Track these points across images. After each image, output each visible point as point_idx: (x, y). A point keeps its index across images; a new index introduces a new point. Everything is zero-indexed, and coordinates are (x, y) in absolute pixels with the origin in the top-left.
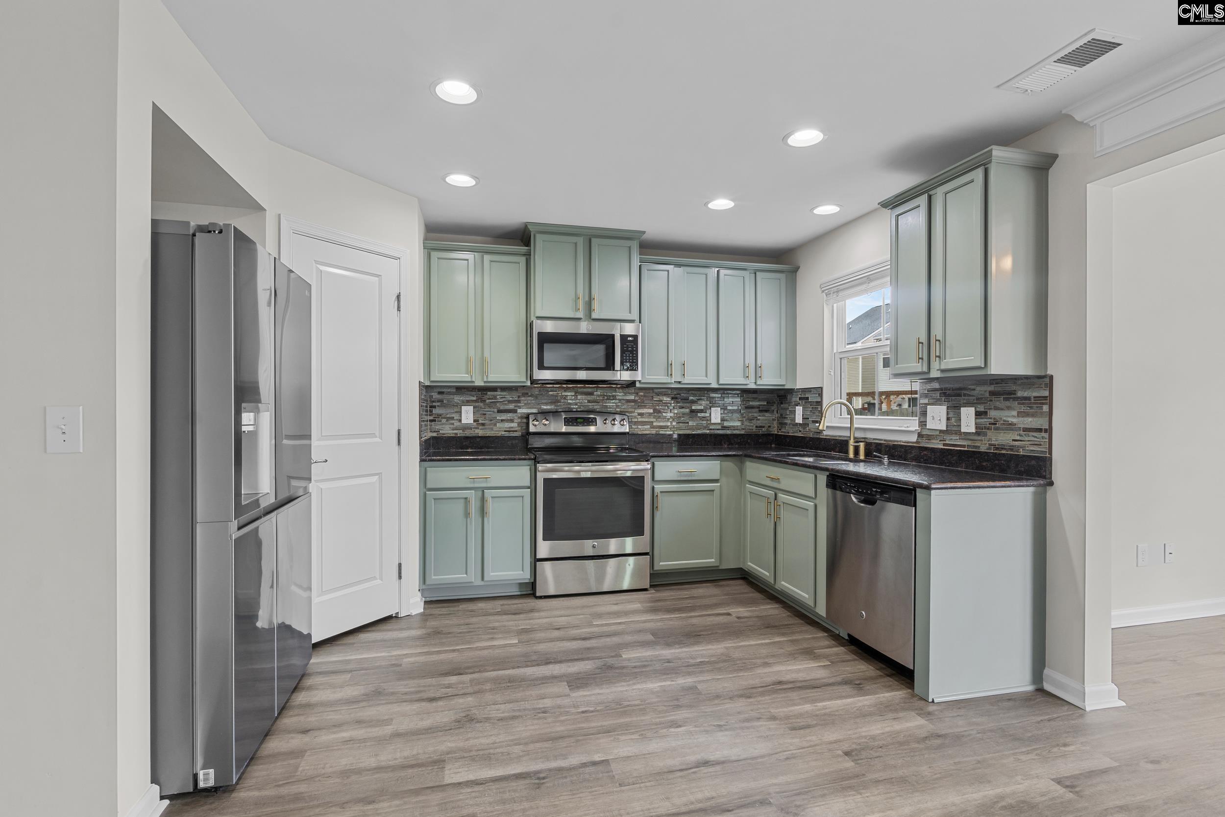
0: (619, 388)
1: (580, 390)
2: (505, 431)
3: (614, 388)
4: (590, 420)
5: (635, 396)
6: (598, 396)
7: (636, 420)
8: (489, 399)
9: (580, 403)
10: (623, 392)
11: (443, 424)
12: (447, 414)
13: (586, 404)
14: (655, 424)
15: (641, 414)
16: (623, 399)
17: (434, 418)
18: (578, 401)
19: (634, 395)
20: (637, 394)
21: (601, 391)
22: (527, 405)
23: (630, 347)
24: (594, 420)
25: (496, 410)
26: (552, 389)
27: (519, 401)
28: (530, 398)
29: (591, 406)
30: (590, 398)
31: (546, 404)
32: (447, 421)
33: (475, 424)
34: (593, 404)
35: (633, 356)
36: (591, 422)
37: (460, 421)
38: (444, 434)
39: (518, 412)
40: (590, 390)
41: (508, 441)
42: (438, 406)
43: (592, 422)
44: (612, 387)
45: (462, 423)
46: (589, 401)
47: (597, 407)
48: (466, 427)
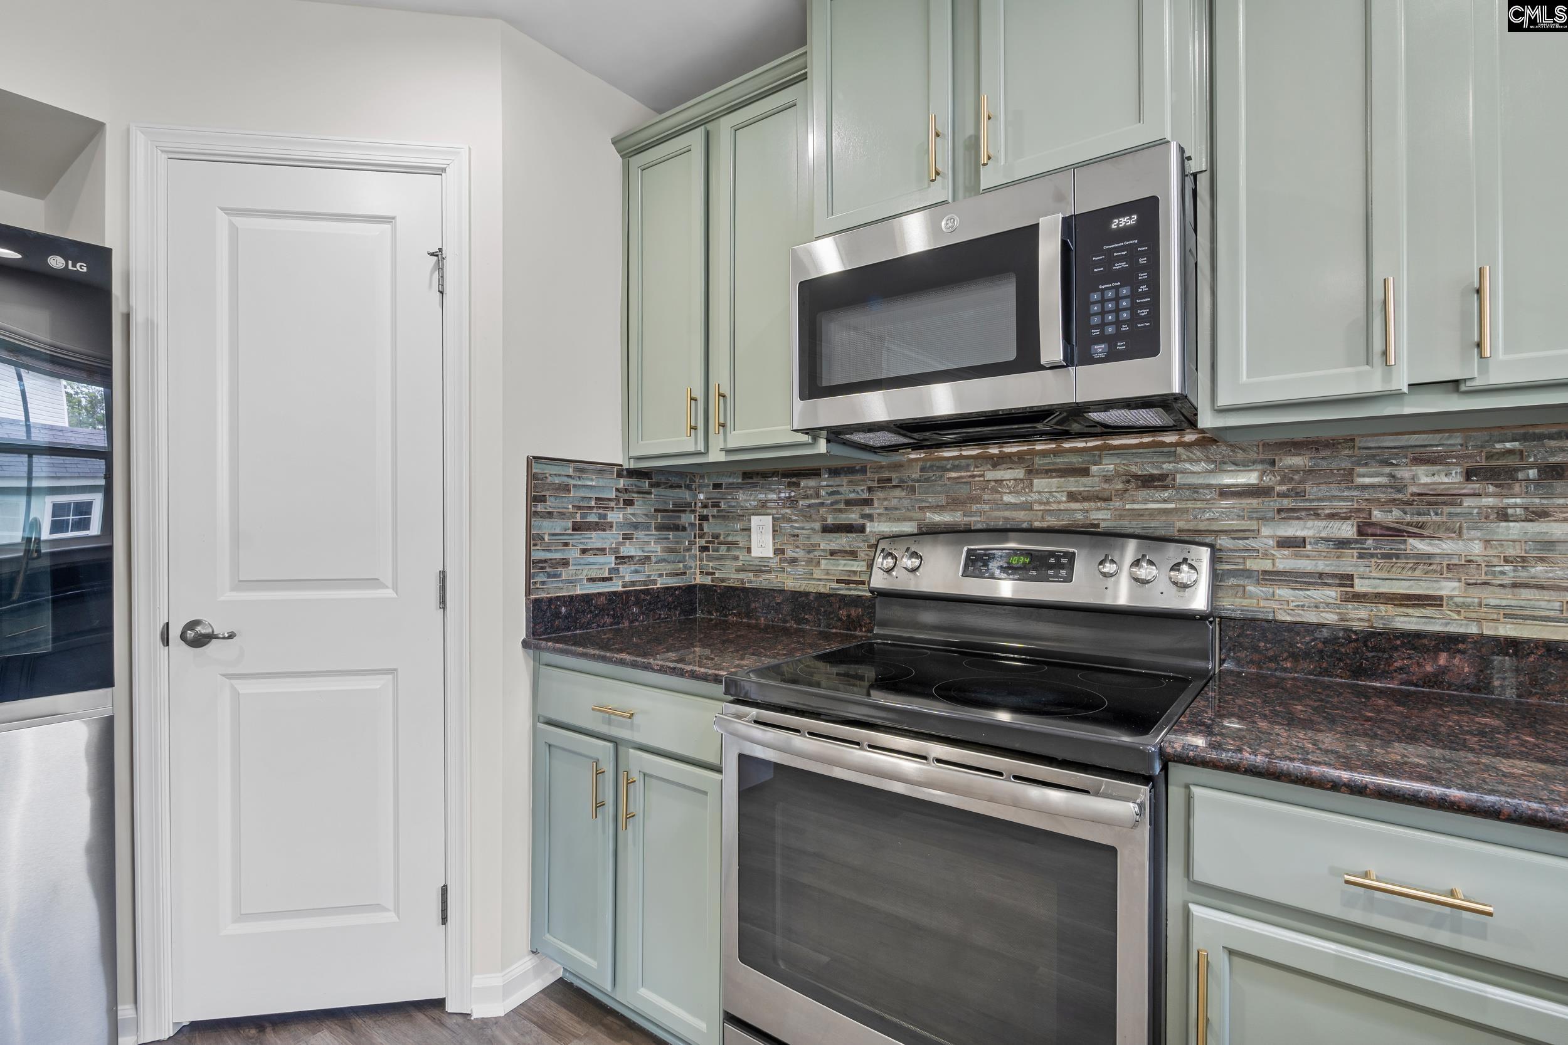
0: (1188, 446)
1: (1039, 462)
2: (838, 581)
3: (1171, 444)
4: (1052, 560)
5: (1264, 473)
6: (1107, 479)
7: (1267, 565)
8: (807, 497)
9: (1041, 503)
10: (1209, 460)
11: (721, 558)
12: (728, 535)
13: (1062, 506)
14: (1360, 586)
15: (1294, 544)
16: (1209, 486)
17: (707, 542)
18: (1036, 497)
19: (1260, 467)
20: (1273, 463)
21: (1118, 461)
22: (890, 514)
23: (1120, 259)
24: (1064, 561)
25: (817, 526)
26: (957, 462)
27: (868, 502)
28: (898, 493)
29: (1078, 513)
30: (1075, 484)
31: (940, 508)
32: (728, 550)
33: (777, 559)
34: (1086, 505)
35: (1134, 295)
36: (1051, 566)
37: (749, 550)
38: (723, 580)
39: (868, 530)
40: (1076, 461)
41: (840, 609)
42: (713, 516)
43: (1059, 566)
44: (1163, 444)
45: (752, 555)
46: (1072, 497)
47: (1102, 516)
48: (760, 568)
